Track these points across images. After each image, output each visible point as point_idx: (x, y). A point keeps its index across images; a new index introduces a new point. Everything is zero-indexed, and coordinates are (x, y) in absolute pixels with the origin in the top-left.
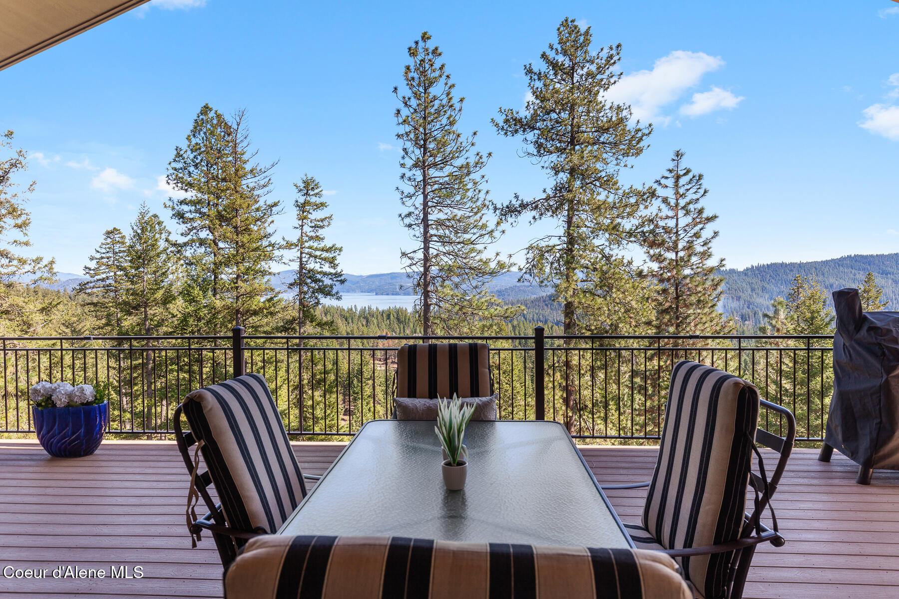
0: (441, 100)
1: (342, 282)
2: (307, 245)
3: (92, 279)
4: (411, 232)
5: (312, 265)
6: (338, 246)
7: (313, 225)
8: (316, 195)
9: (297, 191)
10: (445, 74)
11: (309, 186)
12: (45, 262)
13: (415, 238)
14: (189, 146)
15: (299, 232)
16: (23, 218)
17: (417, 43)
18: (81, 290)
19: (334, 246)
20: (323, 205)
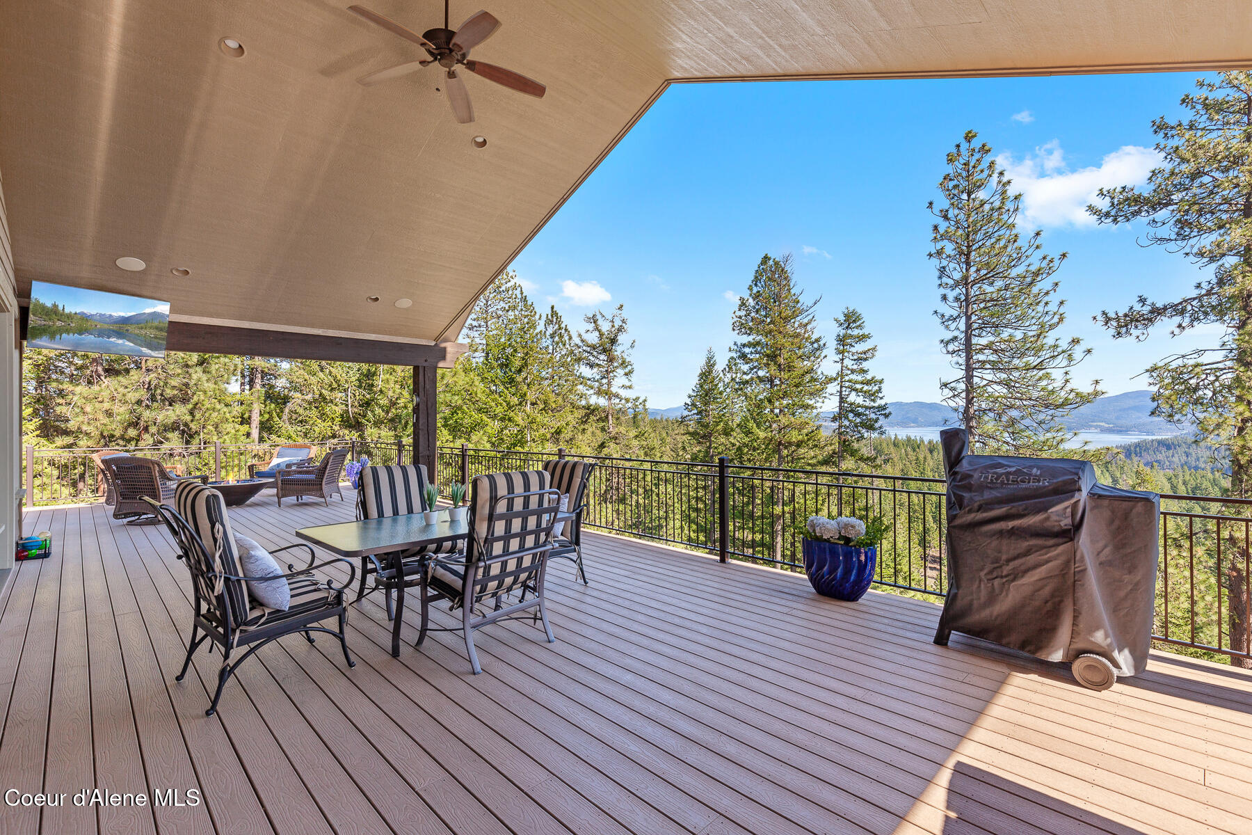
0: (992, 203)
1: (886, 416)
2: (847, 378)
3: (690, 413)
4: (956, 359)
5: (853, 398)
6: (878, 378)
7: (855, 357)
8: (857, 327)
9: (837, 325)
10: (997, 171)
11: (851, 319)
12: (641, 401)
13: (957, 366)
14: (751, 295)
15: (839, 365)
16: (629, 368)
17: (958, 146)
18: (682, 422)
19: (873, 378)
20: (868, 336)
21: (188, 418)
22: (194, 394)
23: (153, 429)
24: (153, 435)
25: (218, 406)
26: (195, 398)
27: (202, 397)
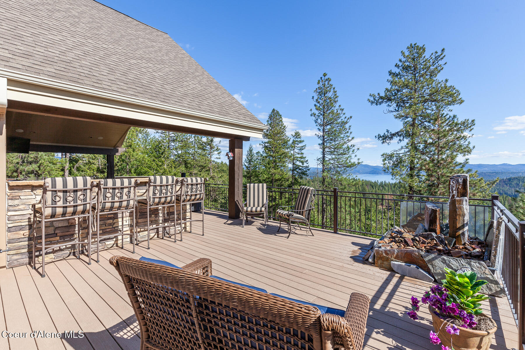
4: (321, 150)
5: (297, 163)
7: (299, 148)
8: (299, 138)
9: (293, 137)
11: (297, 135)
13: (321, 153)
17: (321, 78)
20: (303, 141)
21: (38, 169)
22: (40, 160)
23: (24, 173)
24: (23, 175)
25: (49, 165)
26: (40, 162)
27: (43, 162)
